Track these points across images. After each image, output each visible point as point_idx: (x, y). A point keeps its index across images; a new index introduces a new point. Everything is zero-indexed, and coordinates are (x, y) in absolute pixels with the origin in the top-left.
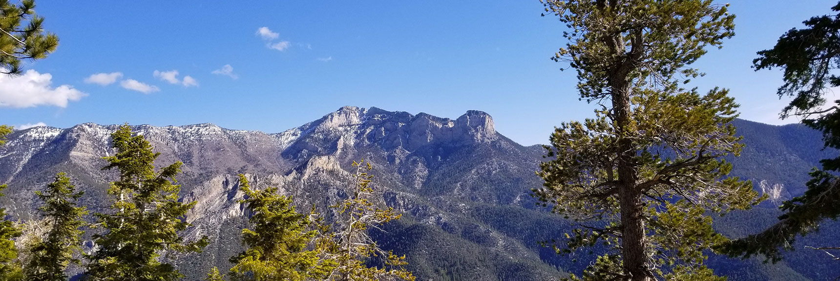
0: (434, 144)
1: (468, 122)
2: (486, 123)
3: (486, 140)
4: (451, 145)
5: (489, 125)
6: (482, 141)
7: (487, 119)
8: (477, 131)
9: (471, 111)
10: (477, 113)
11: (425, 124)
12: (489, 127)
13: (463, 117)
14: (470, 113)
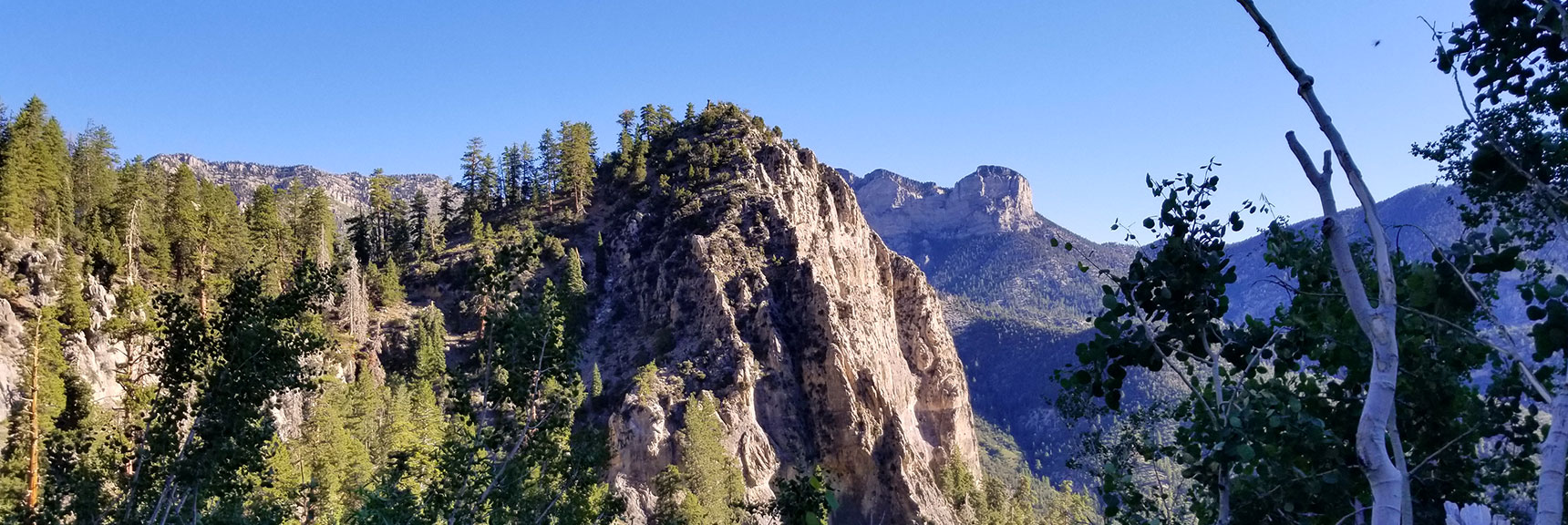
0: (908, 234)
1: (983, 190)
2: (1020, 192)
3: (1022, 227)
4: (944, 235)
5: (1025, 195)
6: (1015, 226)
7: (1021, 184)
8: (1003, 206)
9: (986, 166)
10: (999, 170)
11: (889, 192)
12: (1026, 201)
13: (971, 179)
14: (984, 170)
